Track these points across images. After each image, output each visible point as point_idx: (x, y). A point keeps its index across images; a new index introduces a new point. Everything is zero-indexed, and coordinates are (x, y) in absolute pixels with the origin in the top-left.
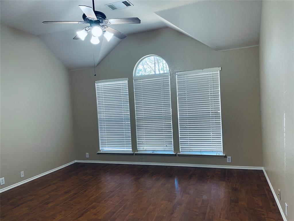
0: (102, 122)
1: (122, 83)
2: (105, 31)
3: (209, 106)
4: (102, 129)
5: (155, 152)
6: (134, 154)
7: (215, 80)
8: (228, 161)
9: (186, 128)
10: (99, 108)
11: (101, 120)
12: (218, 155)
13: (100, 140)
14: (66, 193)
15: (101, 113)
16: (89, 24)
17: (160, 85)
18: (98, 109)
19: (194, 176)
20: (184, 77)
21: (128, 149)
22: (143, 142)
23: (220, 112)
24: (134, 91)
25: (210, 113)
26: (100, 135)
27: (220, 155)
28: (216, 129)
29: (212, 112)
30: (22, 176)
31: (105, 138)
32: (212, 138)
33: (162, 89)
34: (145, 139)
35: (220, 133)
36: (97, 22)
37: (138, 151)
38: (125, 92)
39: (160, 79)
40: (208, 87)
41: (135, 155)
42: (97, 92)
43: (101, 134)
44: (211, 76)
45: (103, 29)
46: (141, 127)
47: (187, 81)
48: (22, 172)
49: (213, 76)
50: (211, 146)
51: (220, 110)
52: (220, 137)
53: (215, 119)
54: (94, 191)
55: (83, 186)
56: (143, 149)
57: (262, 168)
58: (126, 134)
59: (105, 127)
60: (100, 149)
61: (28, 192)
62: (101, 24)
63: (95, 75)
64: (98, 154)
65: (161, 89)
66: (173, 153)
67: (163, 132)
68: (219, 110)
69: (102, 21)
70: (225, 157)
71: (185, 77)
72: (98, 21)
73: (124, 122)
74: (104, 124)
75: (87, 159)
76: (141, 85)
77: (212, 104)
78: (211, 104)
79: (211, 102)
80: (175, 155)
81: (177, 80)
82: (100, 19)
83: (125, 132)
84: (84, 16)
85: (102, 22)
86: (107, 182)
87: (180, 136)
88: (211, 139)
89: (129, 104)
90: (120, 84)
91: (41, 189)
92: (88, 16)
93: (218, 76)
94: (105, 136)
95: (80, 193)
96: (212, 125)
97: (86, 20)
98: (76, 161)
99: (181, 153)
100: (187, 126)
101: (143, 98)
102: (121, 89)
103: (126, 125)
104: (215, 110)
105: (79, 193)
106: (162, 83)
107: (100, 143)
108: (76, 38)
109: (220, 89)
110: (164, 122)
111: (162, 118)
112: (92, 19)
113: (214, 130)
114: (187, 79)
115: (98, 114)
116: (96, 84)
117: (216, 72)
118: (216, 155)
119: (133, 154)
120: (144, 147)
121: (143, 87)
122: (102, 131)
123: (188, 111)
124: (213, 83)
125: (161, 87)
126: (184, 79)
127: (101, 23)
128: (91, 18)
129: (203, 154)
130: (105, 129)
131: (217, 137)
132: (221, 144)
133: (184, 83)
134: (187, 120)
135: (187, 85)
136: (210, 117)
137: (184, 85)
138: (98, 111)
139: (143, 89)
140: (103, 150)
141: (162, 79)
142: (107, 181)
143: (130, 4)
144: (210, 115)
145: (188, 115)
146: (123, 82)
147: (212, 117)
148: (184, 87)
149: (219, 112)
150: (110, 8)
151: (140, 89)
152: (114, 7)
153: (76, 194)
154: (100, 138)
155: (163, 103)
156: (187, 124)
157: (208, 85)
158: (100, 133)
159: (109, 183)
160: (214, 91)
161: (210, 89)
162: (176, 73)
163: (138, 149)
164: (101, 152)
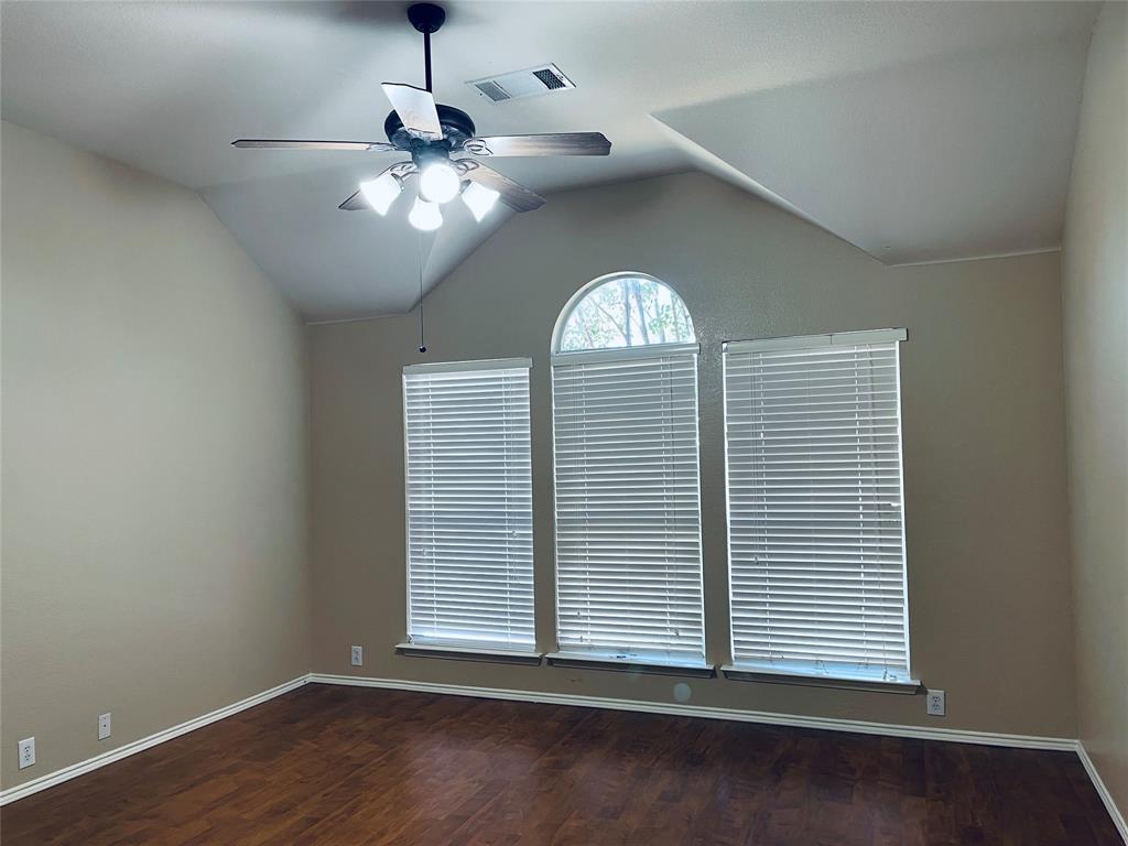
0: (420, 526)
1: (506, 379)
2: (469, 182)
3: (856, 481)
4: (420, 553)
5: (628, 656)
6: (545, 661)
7: (880, 379)
8: (930, 711)
9: (758, 563)
10: (411, 472)
11: (419, 519)
12: (888, 680)
13: (410, 598)
14: (277, 812)
15: (419, 492)
16: (408, 155)
17: (658, 390)
18: (408, 475)
19: (793, 764)
20: (755, 362)
21: (521, 640)
22: (582, 614)
23: (899, 508)
24: (551, 407)
25: (857, 506)
26: (410, 577)
27: (899, 681)
28: (884, 574)
29: (865, 507)
30: (104, 732)
31: (432, 588)
32: (863, 612)
33: (666, 405)
34: (592, 602)
35: (901, 592)
36: (442, 148)
37: (559, 648)
38: (518, 414)
39: (657, 367)
40: (853, 406)
41: (549, 665)
42: (406, 407)
43: (413, 573)
44: (864, 363)
45: (462, 172)
46: (573, 550)
47: (765, 378)
48: (105, 719)
49: (871, 361)
50: (862, 641)
51: (899, 497)
52: (901, 610)
53: (880, 532)
54: (387, 814)
55: (344, 789)
56: (578, 643)
57: (1075, 746)
58: (515, 578)
59: (431, 547)
60: (409, 633)
61: (125, 801)
62: (453, 156)
63: (423, 350)
64: (402, 651)
65: (659, 406)
66: (702, 664)
67: (663, 574)
68: (896, 499)
69: (459, 142)
70: (921, 690)
71: (758, 362)
72: (443, 144)
73: (510, 528)
74: (431, 533)
75: (356, 671)
76: (580, 388)
77: (869, 473)
78: (863, 473)
79: (863, 464)
80: (713, 673)
81: (727, 373)
82: (454, 134)
83: (511, 570)
84: (393, 123)
85: (459, 148)
86: (438, 774)
87: (731, 598)
88: (860, 616)
89: (530, 460)
90: (500, 379)
91: (177, 793)
92: (408, 124)
93: (894, 361)
94: (432, 581)
95: (331, 820)
96: (865, 557)
97: (397, 139)
98: (311, 678)
99: (737, 666)
100: (763, 555)
101: (588, 439)
102: (500, 401)
103: (516, 542)
104: (878, 498)
105: (327, 818)
106: (665, 382)
107: (410, 611)
108: (350, 204)
109: (899, 416)
110: (670, 536)
111: (662, 521)
112: (424, 136)
113: (876, 579)
114: (765, 369)
115: (408, 496)
116: (404, 377)
117: (885, 349)
118: (881, 680)
119: (538, 661)
120: (586, 632)
121: (587, 395)
122: (419, 560)
123: (769, 498)
124: (873, 388)
125: (659, 398)
126: (754, 370)
127: (453, 149)
128: (417, 133)
129: (825, 675)
130: (431, 554)
131: (886, 609)
132: (902, 635)
133: (754, 387)
134: (762, 531)
135: (766, 394)
136: (857, 524)
137: (754, 394)
138: (408, 482)
139: (588, 403)
140: (421, 639)
141: (665, 366)
142: (437, 770)
143: (565, 81)
144: (857, 515)
145: (770, 514)
146: (512, 372)
147: (865, 524)
148: (755, 402)
149: (894, 504)
150: (484, 94)
151: (575, 404)
152: (498, 93)
153: (316, 821)
154: (410, 590)
155: (667, 459)
156: (763, 547)
157: (853, 398)
158: (409, 570)
159: (445, 780)
160: (874, 422)
161: (860, 414)
162: (724, 345)
163: (560, 642)
164: (413, 646)
